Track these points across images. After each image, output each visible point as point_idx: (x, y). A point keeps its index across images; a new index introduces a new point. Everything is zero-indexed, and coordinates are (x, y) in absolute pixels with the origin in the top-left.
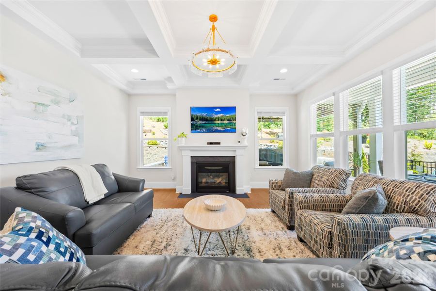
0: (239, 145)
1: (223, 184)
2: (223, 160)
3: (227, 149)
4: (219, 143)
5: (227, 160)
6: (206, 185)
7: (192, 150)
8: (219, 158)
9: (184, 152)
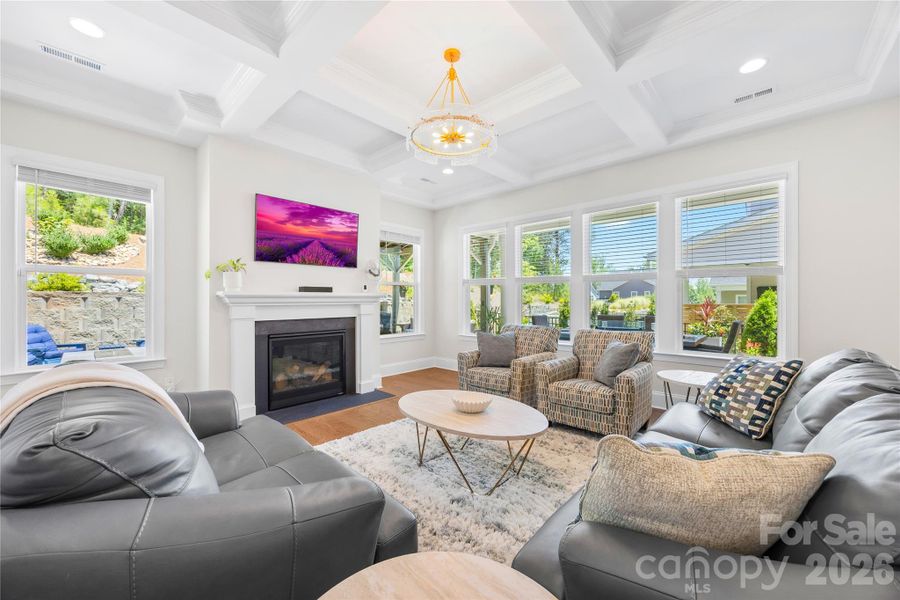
0: (365, 293)
1: (329, 379)
2: (331, 327)
3: (344, 301)
4: (329, 290)
5: (340, 326)
6: (291, 388)
7: (259, 306)
8: (323, 322)
9: (236, 312)
